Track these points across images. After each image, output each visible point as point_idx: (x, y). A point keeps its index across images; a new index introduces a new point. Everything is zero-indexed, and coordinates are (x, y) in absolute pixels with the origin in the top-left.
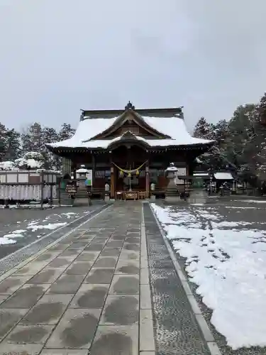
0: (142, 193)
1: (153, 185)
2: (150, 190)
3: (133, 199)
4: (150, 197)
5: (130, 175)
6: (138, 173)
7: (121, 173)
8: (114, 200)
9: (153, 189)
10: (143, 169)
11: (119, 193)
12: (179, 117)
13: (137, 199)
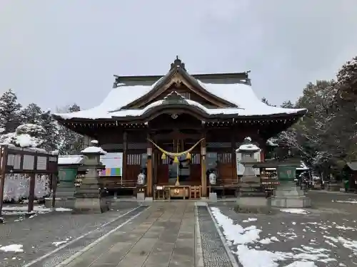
0: (195, 188)
1: (212, 176)
2: (208, 183)
3: (181, 198)
4: (207, 195)
5: (176, 160)
6: (189, 156)
7: (163, 156)
8: (151, 199)
9: (212, 181)
10: (197, 150)
11: (159, 188)
12: (245, 83)
13: (187, 198)
